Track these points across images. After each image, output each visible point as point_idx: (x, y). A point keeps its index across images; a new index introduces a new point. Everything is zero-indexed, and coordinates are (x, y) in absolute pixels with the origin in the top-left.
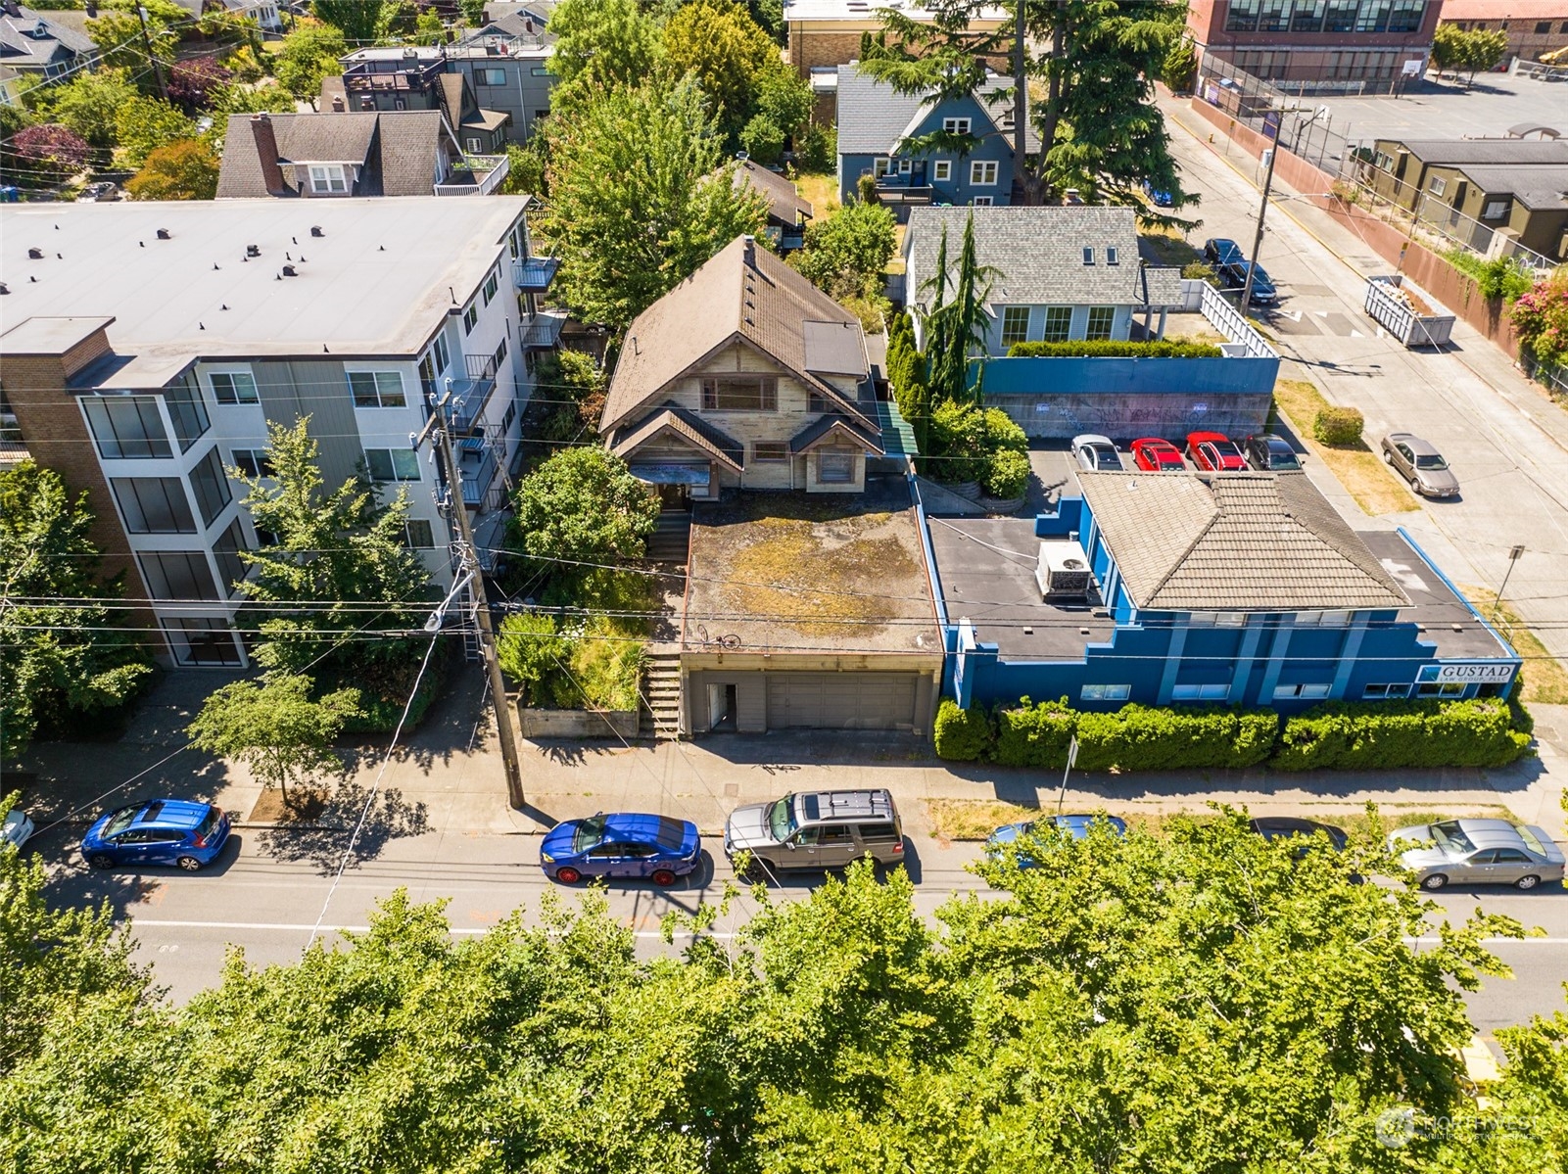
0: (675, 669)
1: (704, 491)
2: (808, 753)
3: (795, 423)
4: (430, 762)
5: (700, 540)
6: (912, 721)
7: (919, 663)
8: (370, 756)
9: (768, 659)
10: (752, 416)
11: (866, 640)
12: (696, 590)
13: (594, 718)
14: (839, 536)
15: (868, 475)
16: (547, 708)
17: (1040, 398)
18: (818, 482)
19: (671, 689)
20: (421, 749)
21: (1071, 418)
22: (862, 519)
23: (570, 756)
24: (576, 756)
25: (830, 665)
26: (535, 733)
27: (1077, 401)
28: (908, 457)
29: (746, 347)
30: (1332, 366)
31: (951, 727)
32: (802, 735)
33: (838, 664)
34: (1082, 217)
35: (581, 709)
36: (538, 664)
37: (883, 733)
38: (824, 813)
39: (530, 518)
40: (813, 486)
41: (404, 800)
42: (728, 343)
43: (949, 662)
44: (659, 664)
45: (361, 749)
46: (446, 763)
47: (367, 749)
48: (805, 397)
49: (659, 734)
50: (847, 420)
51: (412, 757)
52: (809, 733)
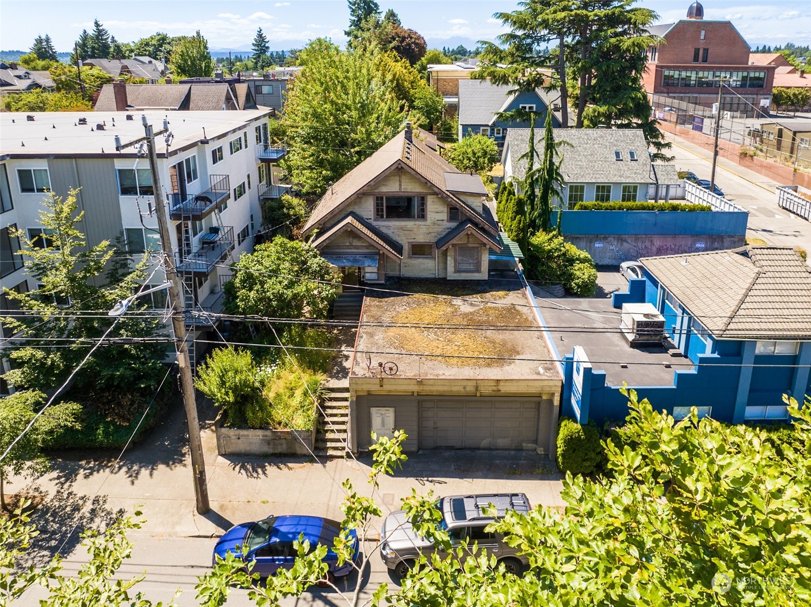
0: (346, 399)
1: (374, 276)
2: (452, 468)
3: (440, 229)
4: (137, 474)
5: (370, 306)
6: (536, 442)
7: (542, 387)
8: (90, 468)
9: (420, 383)
10: (409, 224)
11: (498, 369)
12: (365, 336)
13: (277, 437)
14: (472, 304)
15: (490, 271)
16: (240, 428)
17: (597, 238)
18: (455, 272)
19: (342, 415)
20: (132, 463)
21: (618, 251)
22: (488, 295)
23: (255, 470)
24: (260, 470)
25: (470, 388)
26: (229, 450)
27: (621, 240)
28: (517, 259)
29: (406, 173)
30: (771, 231)
31: (571, 441)
32: (447, 454)
33: (477, 388)
34: (612, 134)
35: (266, 428)
36: (235, 389)
37: (513, 452)
38: (471, 513)
39: (243, 281)
40: (451, 275)
41: (107, 507)
42: (393, 168)
43: (567, 386)
44: (333, 395)
45: (83, 463)
46: (151, 475)
47: (88, 463)
48: (445, 209)
49: (330, 452)
50: (476, 224)
51: (124, 469)
52: (453, 453)
